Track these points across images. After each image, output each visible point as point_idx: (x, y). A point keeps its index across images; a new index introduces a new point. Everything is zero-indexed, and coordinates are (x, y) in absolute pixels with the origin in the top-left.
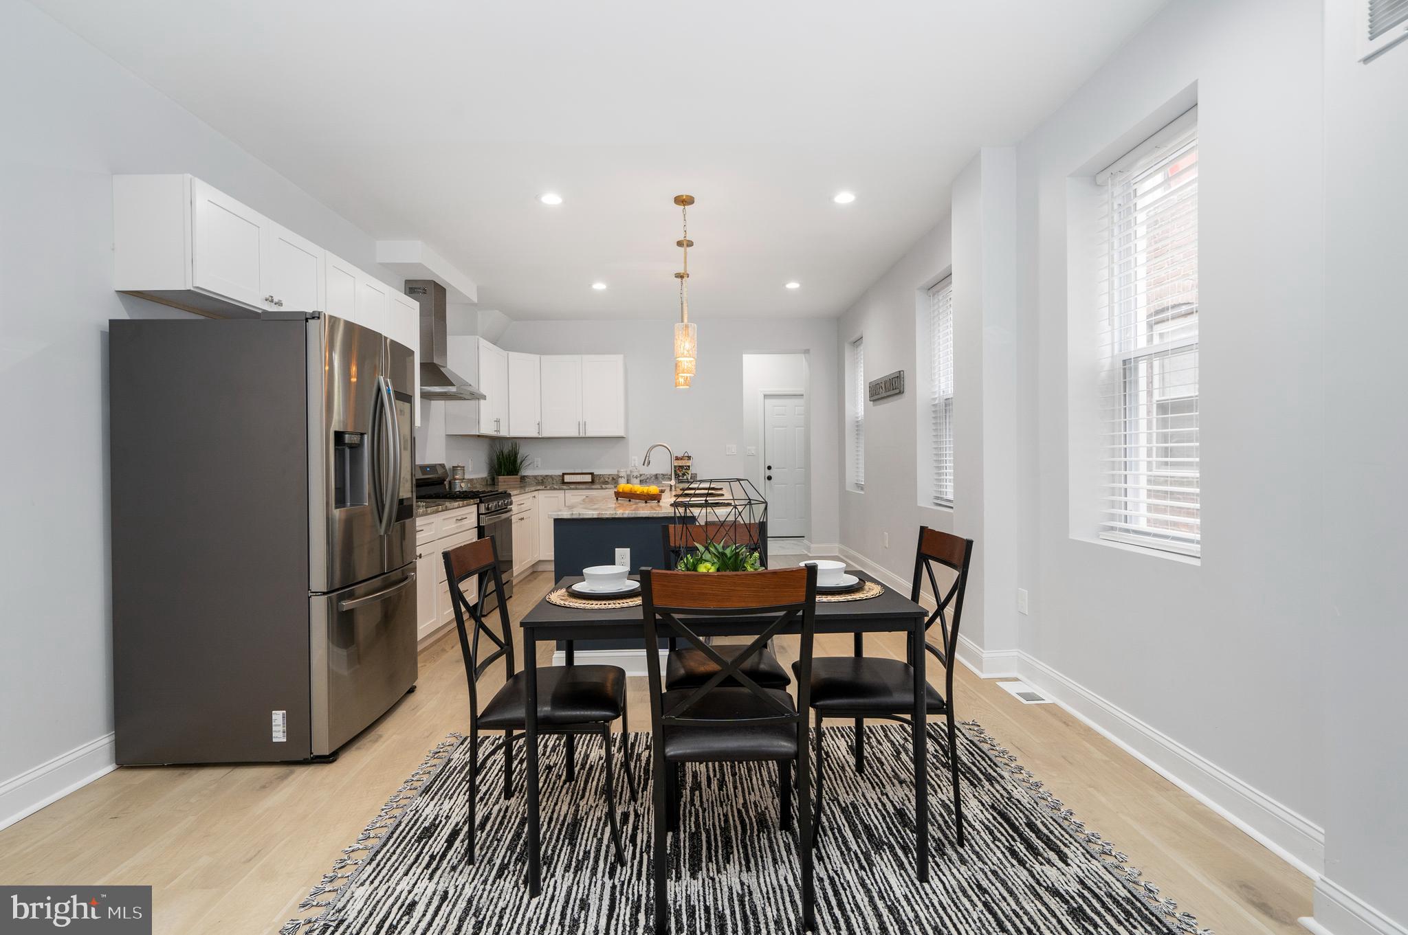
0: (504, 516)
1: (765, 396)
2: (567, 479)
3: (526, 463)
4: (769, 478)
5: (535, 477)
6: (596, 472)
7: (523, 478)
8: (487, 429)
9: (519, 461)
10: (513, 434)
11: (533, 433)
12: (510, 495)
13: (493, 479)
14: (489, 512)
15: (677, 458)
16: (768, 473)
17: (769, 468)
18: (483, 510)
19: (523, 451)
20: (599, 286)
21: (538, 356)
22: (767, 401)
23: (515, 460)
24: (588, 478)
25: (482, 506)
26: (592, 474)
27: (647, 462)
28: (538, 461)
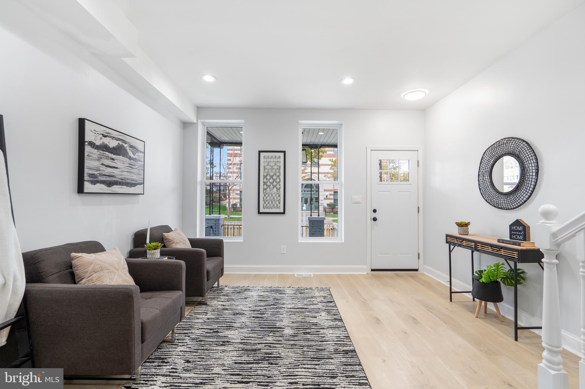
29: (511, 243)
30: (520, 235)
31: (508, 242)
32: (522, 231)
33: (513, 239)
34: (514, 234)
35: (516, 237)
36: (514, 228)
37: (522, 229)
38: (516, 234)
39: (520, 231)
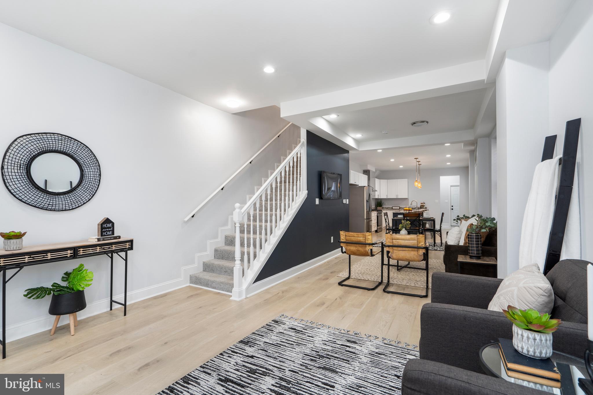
0: (381, 214)
1: (451, 186)
2: (393, 208)
3: (384, 204)
4: (452, 209)
5: (386, 207)
6: (401, 206)
7: (383, 208)
8: (376, 197)
9: (382, 203)
10: (381, 198)
11: (385, 197)
12: (382, 211)
13: (376, 208)
14: (379, 213)
15: (421, 203)
16: (452, 208)
17: (452, 206)
18: (378, 213)
19: (383, 202)
20: (401, 167)
21: (387, 180)
22: (451, 187)
23: (381, 204)
24: (399, 208)
25: (378, 212)
26: (399, 207)
27: (411, 204)
28: (386, 204)
29: (112, 238)
30: (109, 231)
31: (109, 239)
32: (111, 227)
33: (104, 236)
34: (104, 232)
35: (107, 233)
36: (105, 225)
37: (111, 226)
38: (107, 231)
39: (110, 228)
